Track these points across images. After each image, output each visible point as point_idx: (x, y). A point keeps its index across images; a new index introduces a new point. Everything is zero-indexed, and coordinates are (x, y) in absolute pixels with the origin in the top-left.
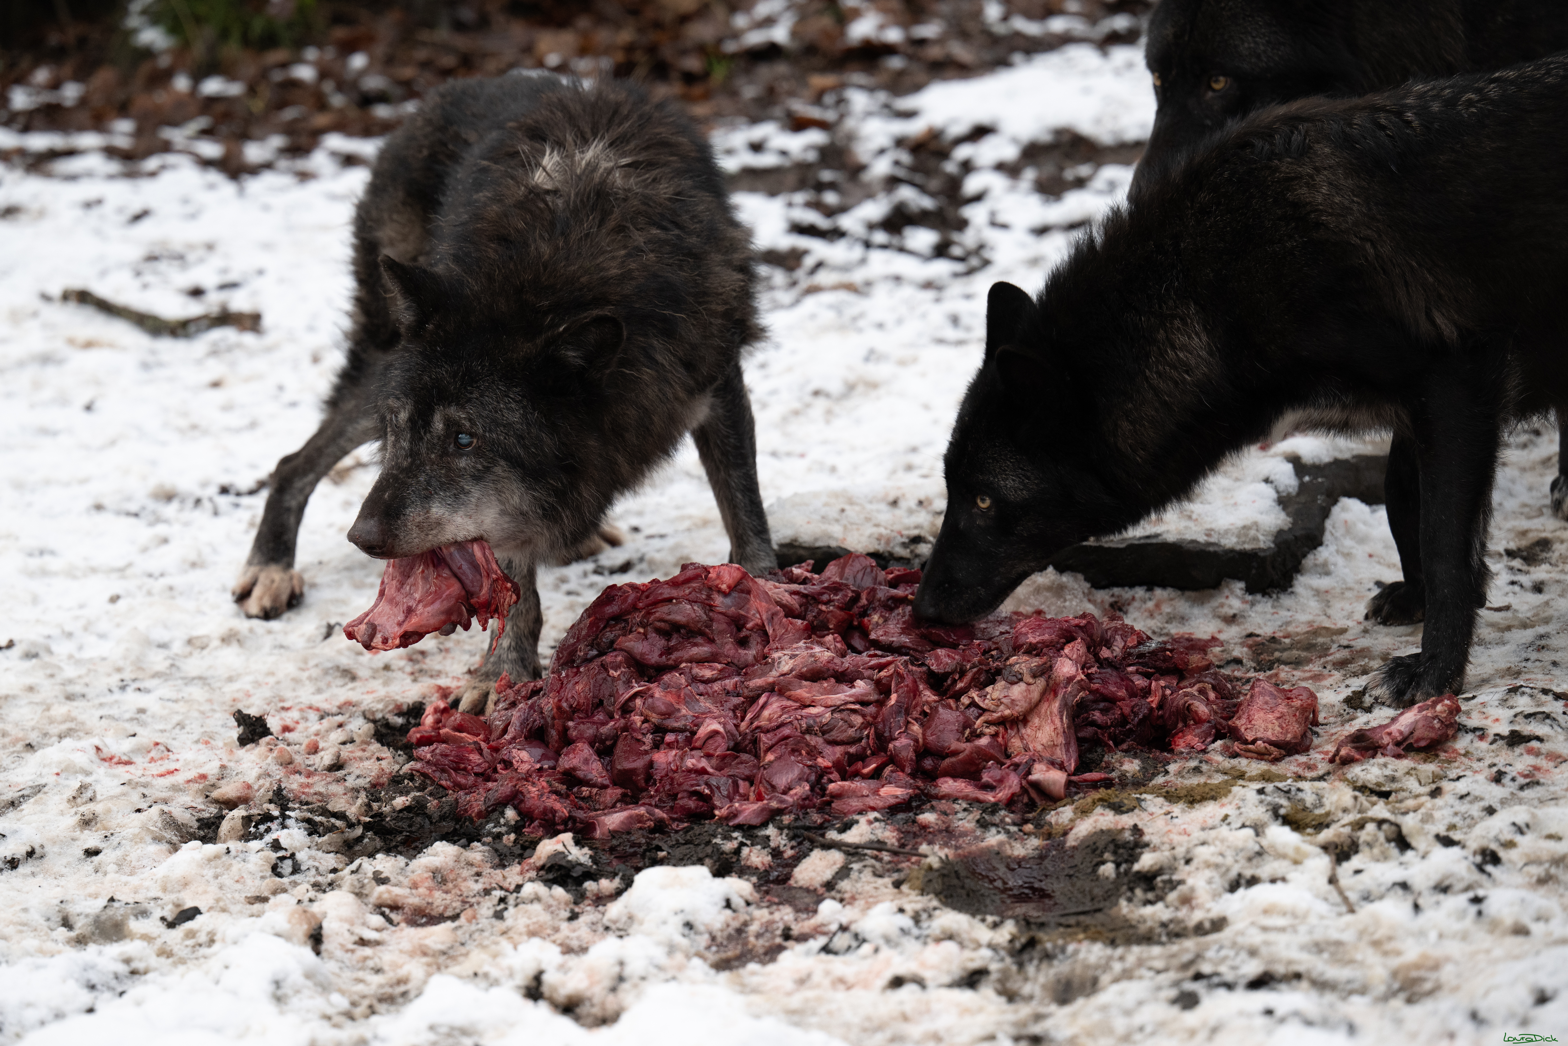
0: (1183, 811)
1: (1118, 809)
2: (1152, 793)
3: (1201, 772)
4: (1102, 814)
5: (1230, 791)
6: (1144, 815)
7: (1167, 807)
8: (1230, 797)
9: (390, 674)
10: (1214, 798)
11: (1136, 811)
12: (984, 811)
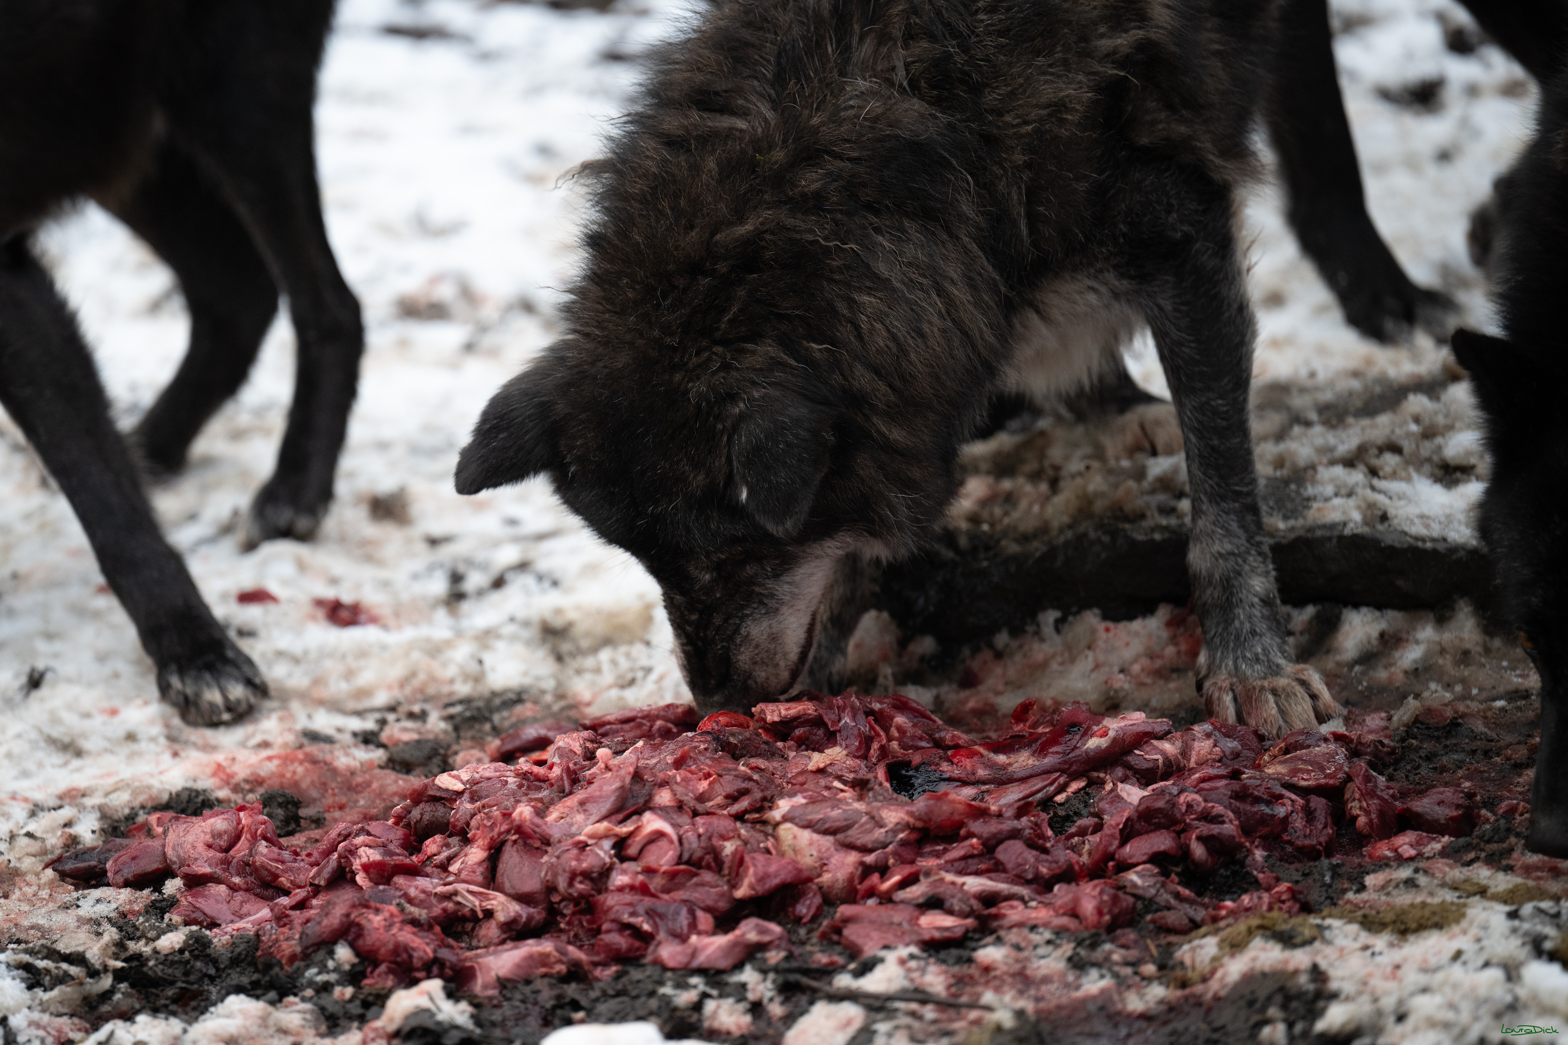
0: (1391, 945)
1: (1288, 940)
2: (1341, 917)
3: (1416, 886)
4: (1264, 949)
5: (1463, 915)
6: (1328, 950)
7: (1365, 937)
8: (1464, 924)
9: (135, 747)
10: (1439, 926)
11: (1317, 944)
12: (1079, 943)
